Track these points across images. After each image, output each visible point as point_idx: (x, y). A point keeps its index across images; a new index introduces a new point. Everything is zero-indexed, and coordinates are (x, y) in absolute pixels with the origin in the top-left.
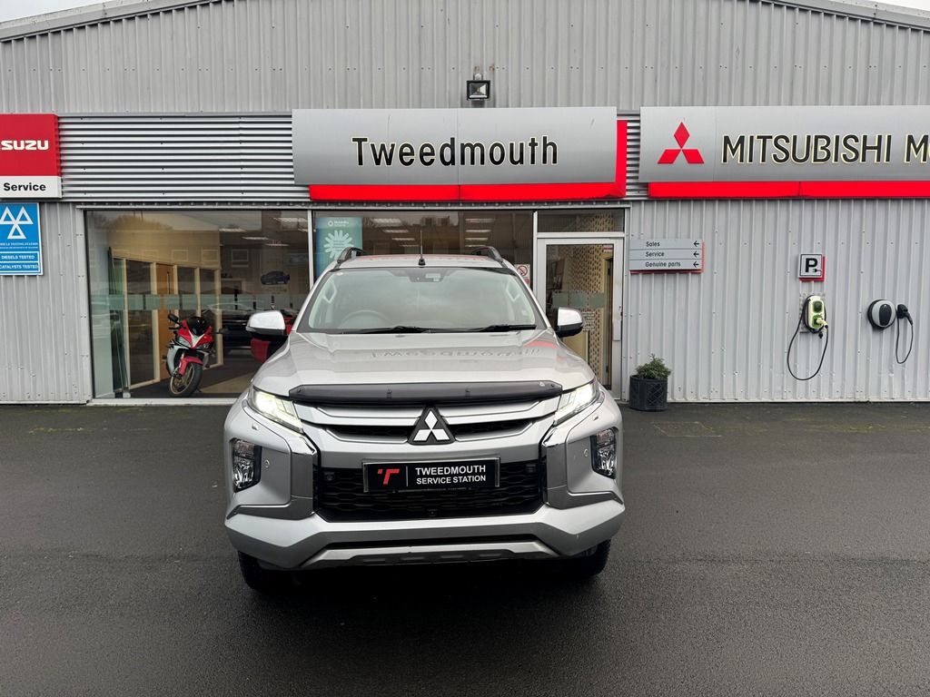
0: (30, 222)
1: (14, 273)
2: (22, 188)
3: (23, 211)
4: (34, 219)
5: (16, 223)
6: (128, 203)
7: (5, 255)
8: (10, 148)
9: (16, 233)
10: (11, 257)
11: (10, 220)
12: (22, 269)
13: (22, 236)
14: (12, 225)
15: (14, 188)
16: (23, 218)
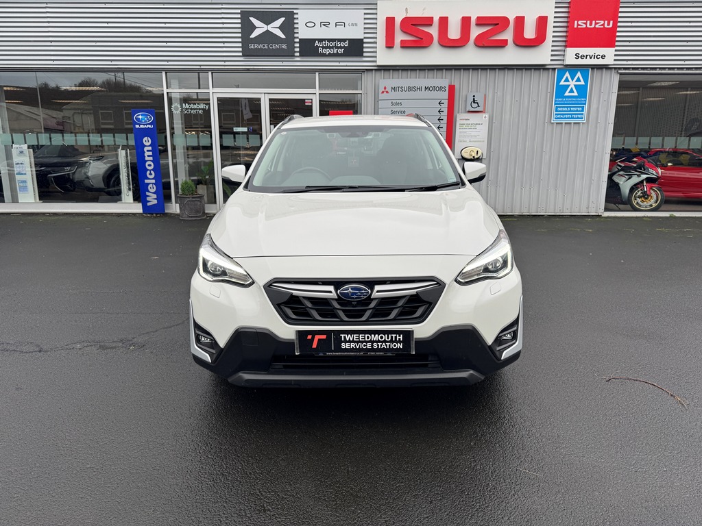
0: (582, 83)
1: (564, 121)
2: (588, 57)
3: (579, 74)
4: (586, 81)
5: (572, 84)
6: (655, 69)
7: (560, 107)
8: (584, 26)
9: (572, 91)
10: (565, 109)
11: (569, 81)
12: (572, 118)
13: (576, 94)
14: (569, 85)
15: (582, 57)
16: (578, 80)
